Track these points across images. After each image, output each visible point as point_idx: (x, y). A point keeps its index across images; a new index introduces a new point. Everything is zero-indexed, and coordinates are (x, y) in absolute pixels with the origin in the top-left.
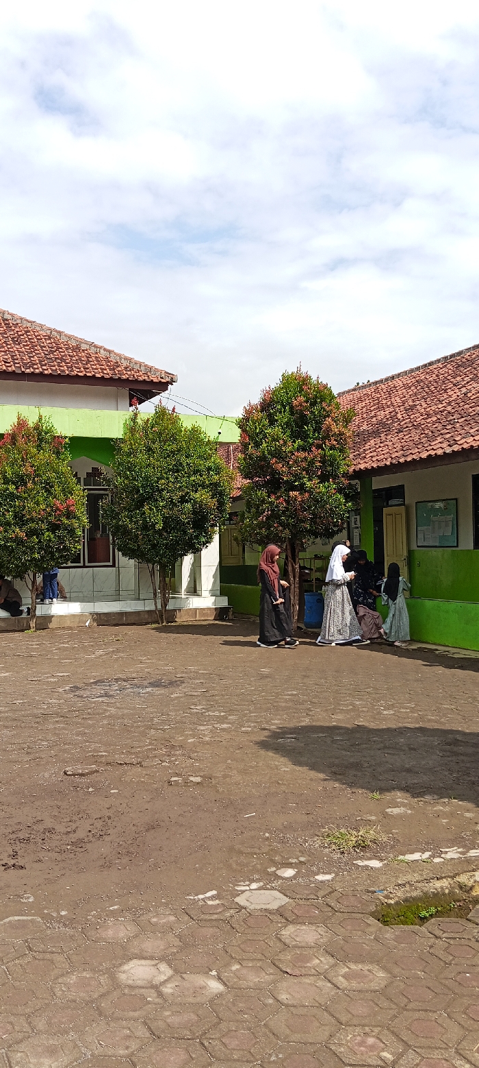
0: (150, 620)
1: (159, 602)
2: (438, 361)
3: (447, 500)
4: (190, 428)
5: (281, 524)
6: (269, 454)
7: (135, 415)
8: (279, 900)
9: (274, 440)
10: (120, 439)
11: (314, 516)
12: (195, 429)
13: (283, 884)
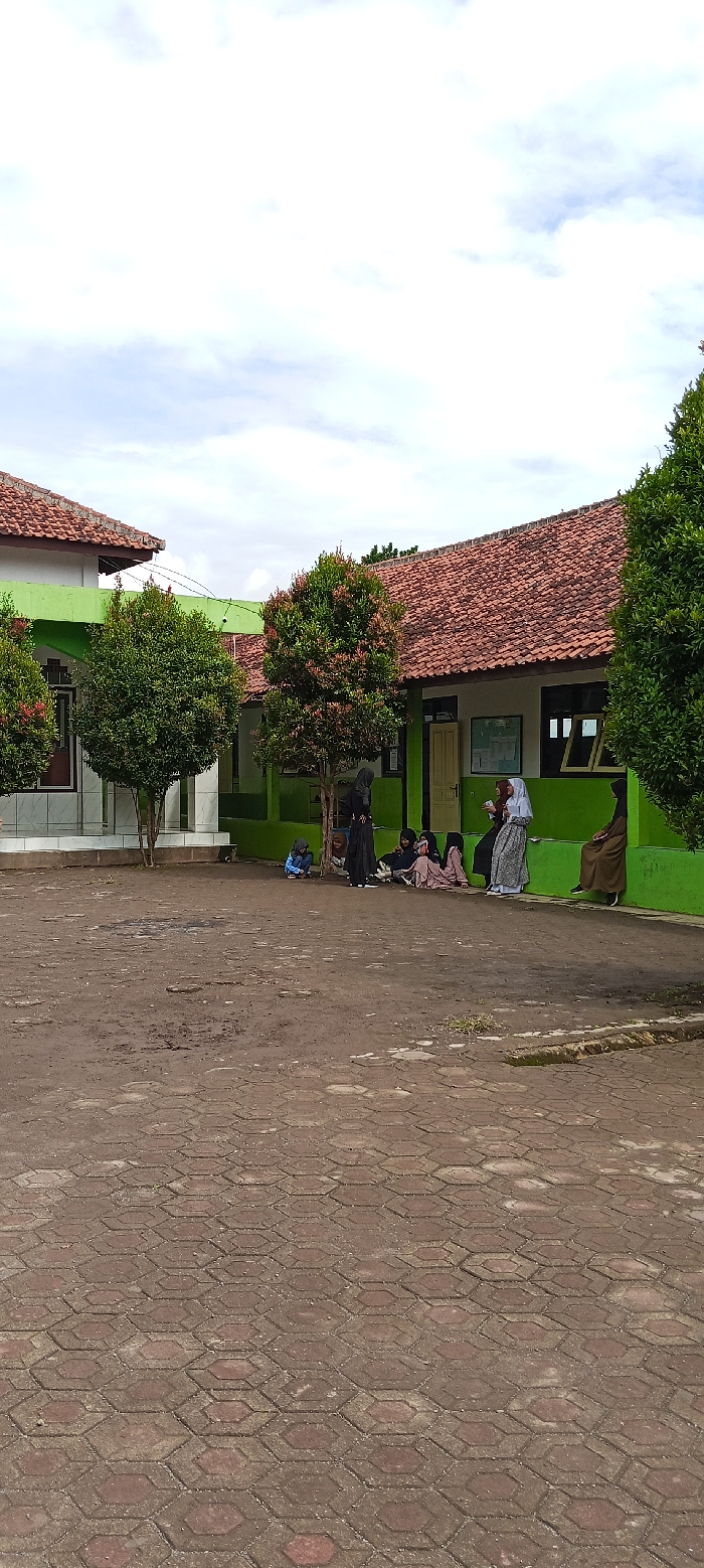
3: (510, 716)
4: (189, 613)
5: (316, 741)
6: (306, 655)
7: (118, 593)
8: (427, 1056)
9: (312, 638)
10: (98, 626)
11: (357, 732)
12: (197, 616)
13: (426, 1049)
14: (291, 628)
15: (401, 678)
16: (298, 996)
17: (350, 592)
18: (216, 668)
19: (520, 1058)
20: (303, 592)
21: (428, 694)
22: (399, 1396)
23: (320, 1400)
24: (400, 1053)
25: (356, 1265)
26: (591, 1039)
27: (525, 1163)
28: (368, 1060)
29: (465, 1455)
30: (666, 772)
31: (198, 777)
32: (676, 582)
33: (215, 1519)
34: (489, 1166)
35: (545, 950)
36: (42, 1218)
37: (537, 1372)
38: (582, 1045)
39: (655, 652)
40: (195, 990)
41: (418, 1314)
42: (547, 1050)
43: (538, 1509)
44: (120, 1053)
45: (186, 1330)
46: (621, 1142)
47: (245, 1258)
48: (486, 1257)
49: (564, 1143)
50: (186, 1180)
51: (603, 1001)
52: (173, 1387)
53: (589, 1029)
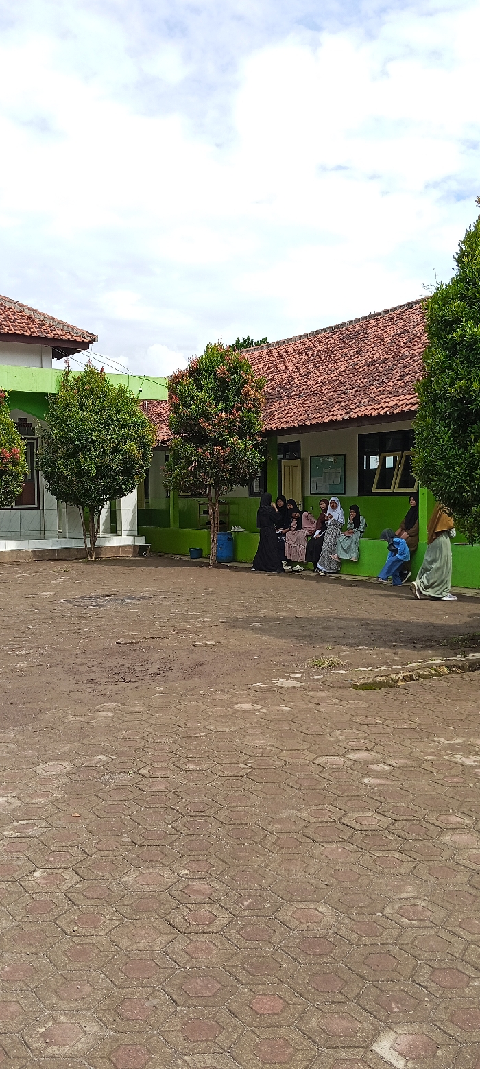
0: (79, 556)
1: (88, 540)
2: (324, 330)
3: (337, 455)
4: (116, 386)
5: (206, 473)
6: (197, 414)
7: (67, 373)
8: (299, 684)
9: (203, 402)
10: (54, 395)
11: (234, 467)
12: (121, 388)
13: (297, 680)
14: (189, 395)
15: (263, 430)
16: (206, 645)
17: (228, 370)
18: (136, 423)
19: (360, 685)
20: (195, 371)
21: (281, 440)
22: (312, 905)
23: (260, 909)
24: (280, 682)
25: (270, 822)
26: (407, 672)
27: (373, 754)
28: (259, 688)
29: (360, 943)
30: (455, 492)
31: (123, 499)
32: (462, 362)
33: (202, 987)
34: (350, 756)
35: (368, 613)
36: (57, 794)
37: (399, 888)
38: (401, 675)
39: (447, 410)
40: (137, 642)
41: (317, 853)
42: (378, 679)
43: (412, 976)
44: (91, 685)
45: (164, 865)
46: (435, 739)
47: (197, 818)
48: (357, 815)
49: (398, 740)
50: (149, 768)
51: (412, 646)
52: (161, 903)
53: (404, 665)
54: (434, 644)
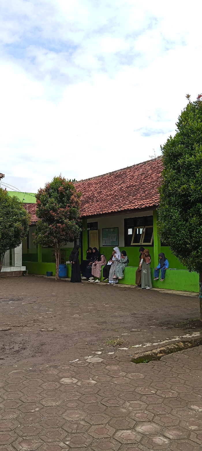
3: (114, 228)
4: (12, 196)
5: (54, 236)
6: (49, 209)
8: (101, 360)
9: (51, 203)
11: (67, 234)
12: (14, 197)
13: (100, 356)
14: (45, 200)
15: (81, 216)
16: (48, 331)
17: (64, 189)
18: (21, 213)
19: (137, 358)
20: (49, 189)
21: (89, 221)
24: (90, 359)
26: (161, 347)
27: (155, 425)
28: (76, 363)
30: (181, 244)
31: (15, 249)
32: (184, 176)
34: (139, 429)
38: (159, 350)
39: (176, 201)
40: (9, 330)
42: (146, 353)
49: (168, 410)
53: (159, 342)
54: (172, 326)
